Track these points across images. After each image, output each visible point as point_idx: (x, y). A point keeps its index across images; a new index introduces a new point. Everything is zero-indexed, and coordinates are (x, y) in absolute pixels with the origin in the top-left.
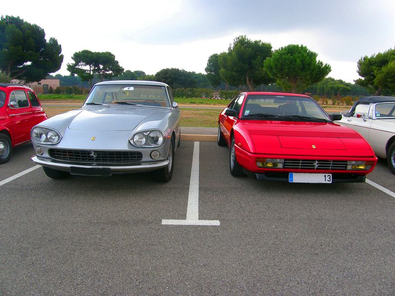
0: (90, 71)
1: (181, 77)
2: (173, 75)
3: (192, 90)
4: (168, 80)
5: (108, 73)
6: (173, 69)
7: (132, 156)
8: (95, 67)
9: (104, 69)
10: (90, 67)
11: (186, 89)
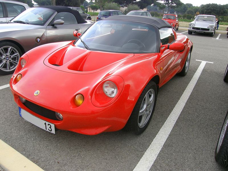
0: (164, 4)
1: (217, 9)
2: (212, 7)
3: (223, 17)
4: (209, 11)
5: (173, 5)
6: (213, 4)
7: (208, 30)
8: (166, 2)
9: (172, 3)
10: (164, 2)
11: (219, 17)
